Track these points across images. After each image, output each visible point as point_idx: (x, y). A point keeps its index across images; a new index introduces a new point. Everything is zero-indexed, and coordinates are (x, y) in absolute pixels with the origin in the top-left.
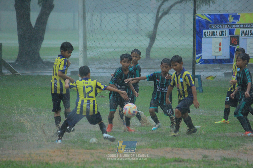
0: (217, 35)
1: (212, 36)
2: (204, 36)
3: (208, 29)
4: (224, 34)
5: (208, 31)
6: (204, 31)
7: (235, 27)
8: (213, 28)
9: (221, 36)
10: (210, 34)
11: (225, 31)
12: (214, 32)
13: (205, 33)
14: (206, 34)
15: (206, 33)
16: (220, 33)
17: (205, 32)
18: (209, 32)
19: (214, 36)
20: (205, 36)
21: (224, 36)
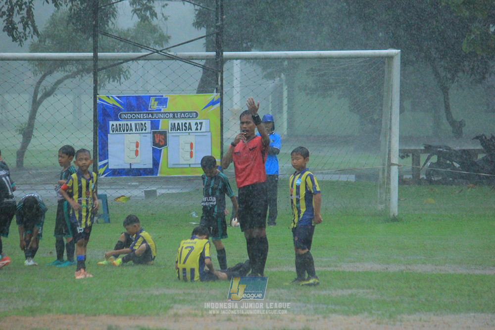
0: (131, 130)
1: (124, 131)
2: (111, 132)
3: (118, 120)
4: (142, 127)
5: (118, 123)
6: (111, 123)
7: (161, 118)
8: (125, 118)
9: (138, 132)
10: (120, 129)
11: (145, 124)
12: (127, 125)
14: (114, 128)
15: (115, 127)
16: (136, 128)
17: (113, 125)
18: (120, 125)
19: (127, 131)
20: (113, 131)
21: (143, 131)
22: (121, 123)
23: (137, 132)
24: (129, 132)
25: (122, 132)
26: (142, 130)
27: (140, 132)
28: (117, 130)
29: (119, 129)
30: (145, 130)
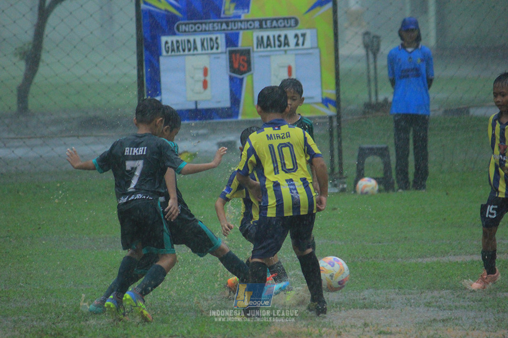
0: (195, 48)
1: (184, 50)
2: (164, 53)
3: (174, 34)
4: (213, 45)
5: (174, 38)
6: (164, 39)
7: (241, 29)
8: (185, 31)
9: (207, 52)
10: (178, 47)
11: (217, 38)
12: (189, 41)
13: (167, 46)
14: (168, 48)
15: (170, 44)
16: (203, 44)
17: (166, 43)
18: (177, 42)
19: (189, 50)
20: (167, 52)
21: (214, 50)
22: (179, 38)
23: (204, 52)
24: (192, 52)
25: (182, 53)
26: (212, 48)
27: (210, 51)
28: (173, 50)
29: (176, 49)
30: (217, 48)
